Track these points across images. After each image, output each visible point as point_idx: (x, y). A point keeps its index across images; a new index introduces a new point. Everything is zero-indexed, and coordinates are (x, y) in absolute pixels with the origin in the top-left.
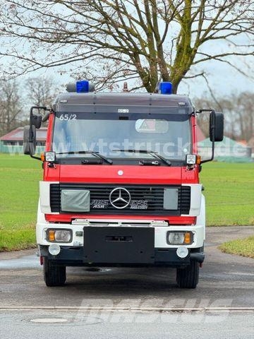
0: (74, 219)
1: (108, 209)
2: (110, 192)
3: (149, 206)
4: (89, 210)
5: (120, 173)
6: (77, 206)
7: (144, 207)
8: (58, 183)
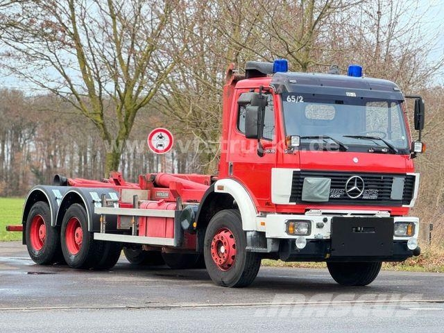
0: (308, 210)
1: (344, 199)
2: (346, 180)
3: (379, 196)
4: (327, 200)
5: (356, 160)
6: (318, 195)
7: (375, 197)
8: (299, 170)
